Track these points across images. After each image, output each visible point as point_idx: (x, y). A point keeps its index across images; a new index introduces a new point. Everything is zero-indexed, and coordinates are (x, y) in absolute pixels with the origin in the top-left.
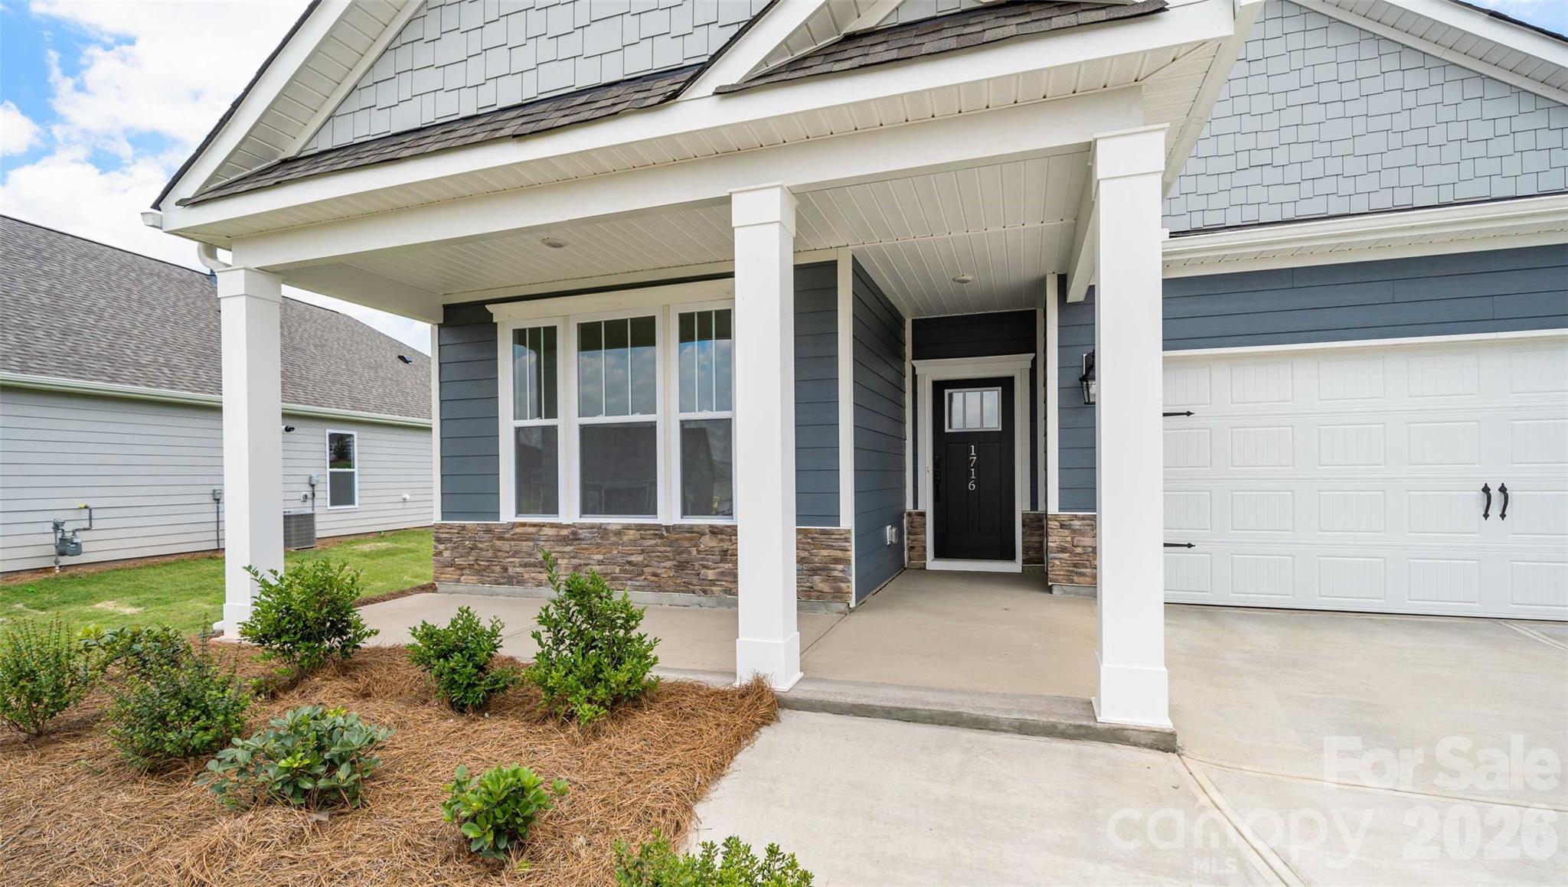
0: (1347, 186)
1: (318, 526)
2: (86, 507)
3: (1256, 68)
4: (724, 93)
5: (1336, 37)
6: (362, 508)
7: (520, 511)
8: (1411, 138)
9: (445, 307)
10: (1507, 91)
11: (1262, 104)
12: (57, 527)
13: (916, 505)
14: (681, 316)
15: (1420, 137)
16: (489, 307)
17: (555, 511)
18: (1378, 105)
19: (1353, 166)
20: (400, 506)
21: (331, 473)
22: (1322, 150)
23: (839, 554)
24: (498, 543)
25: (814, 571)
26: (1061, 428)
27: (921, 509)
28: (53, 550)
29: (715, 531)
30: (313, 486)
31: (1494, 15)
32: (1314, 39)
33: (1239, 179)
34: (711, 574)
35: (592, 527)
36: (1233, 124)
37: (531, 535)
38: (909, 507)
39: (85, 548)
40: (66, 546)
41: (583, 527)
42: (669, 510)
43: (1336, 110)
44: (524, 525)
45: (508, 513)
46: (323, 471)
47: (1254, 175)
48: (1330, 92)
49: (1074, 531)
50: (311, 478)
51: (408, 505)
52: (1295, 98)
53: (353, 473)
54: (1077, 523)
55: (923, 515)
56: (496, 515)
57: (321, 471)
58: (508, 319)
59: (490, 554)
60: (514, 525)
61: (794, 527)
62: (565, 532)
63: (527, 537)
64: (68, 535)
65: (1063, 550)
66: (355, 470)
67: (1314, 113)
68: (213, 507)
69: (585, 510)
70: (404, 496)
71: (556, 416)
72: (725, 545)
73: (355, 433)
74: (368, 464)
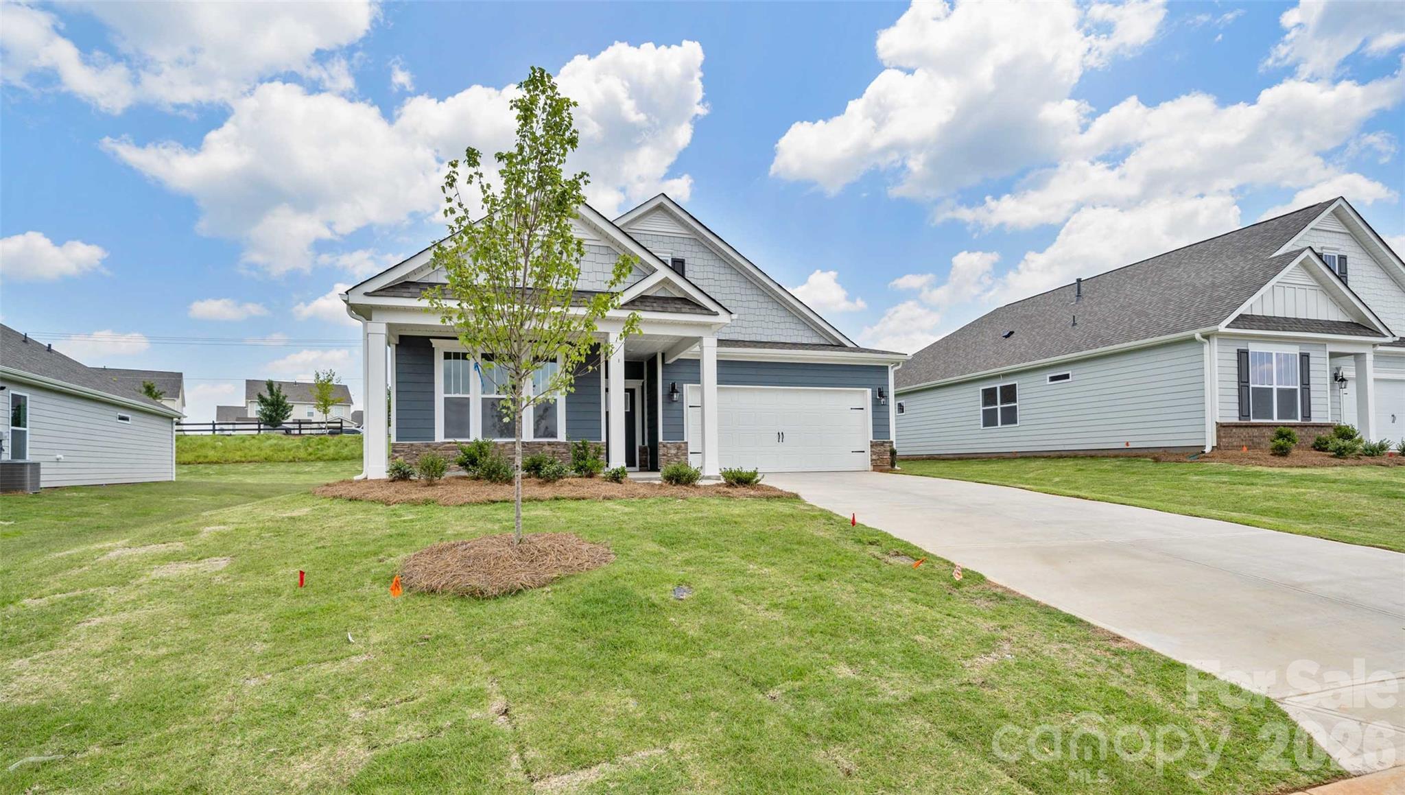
0: (743, 331)
1: (42, 478)
3: (717, 283)
7: (447, 436)
8: (760, 318)
15: (762, 318)
16: (431, 340)
17: (468, 435)
20: (54, 465)
21: (13, 431)
24: (434, 452)
26: (663, 410)
29: (549, 444)
31: (779, 285)
37: (454, 448)
41: (483, 443)
42: (528, 436)
44: (450, 443)
45: (439, 436)
46: (8, 429)
50: (1, 434)
51: (61, 465)
53: (25, 431)
56: (433, 438)
57: (6, 429)
58: (440, 347)
60: (445, 443)
63: (451, 449)
65: (664, 455)
66: (27, 429)
69: (484, 435)
70: (58, 456)
71: (468, 393)
72: (555, 449)
73: (28, 395)
74: (37, 425)
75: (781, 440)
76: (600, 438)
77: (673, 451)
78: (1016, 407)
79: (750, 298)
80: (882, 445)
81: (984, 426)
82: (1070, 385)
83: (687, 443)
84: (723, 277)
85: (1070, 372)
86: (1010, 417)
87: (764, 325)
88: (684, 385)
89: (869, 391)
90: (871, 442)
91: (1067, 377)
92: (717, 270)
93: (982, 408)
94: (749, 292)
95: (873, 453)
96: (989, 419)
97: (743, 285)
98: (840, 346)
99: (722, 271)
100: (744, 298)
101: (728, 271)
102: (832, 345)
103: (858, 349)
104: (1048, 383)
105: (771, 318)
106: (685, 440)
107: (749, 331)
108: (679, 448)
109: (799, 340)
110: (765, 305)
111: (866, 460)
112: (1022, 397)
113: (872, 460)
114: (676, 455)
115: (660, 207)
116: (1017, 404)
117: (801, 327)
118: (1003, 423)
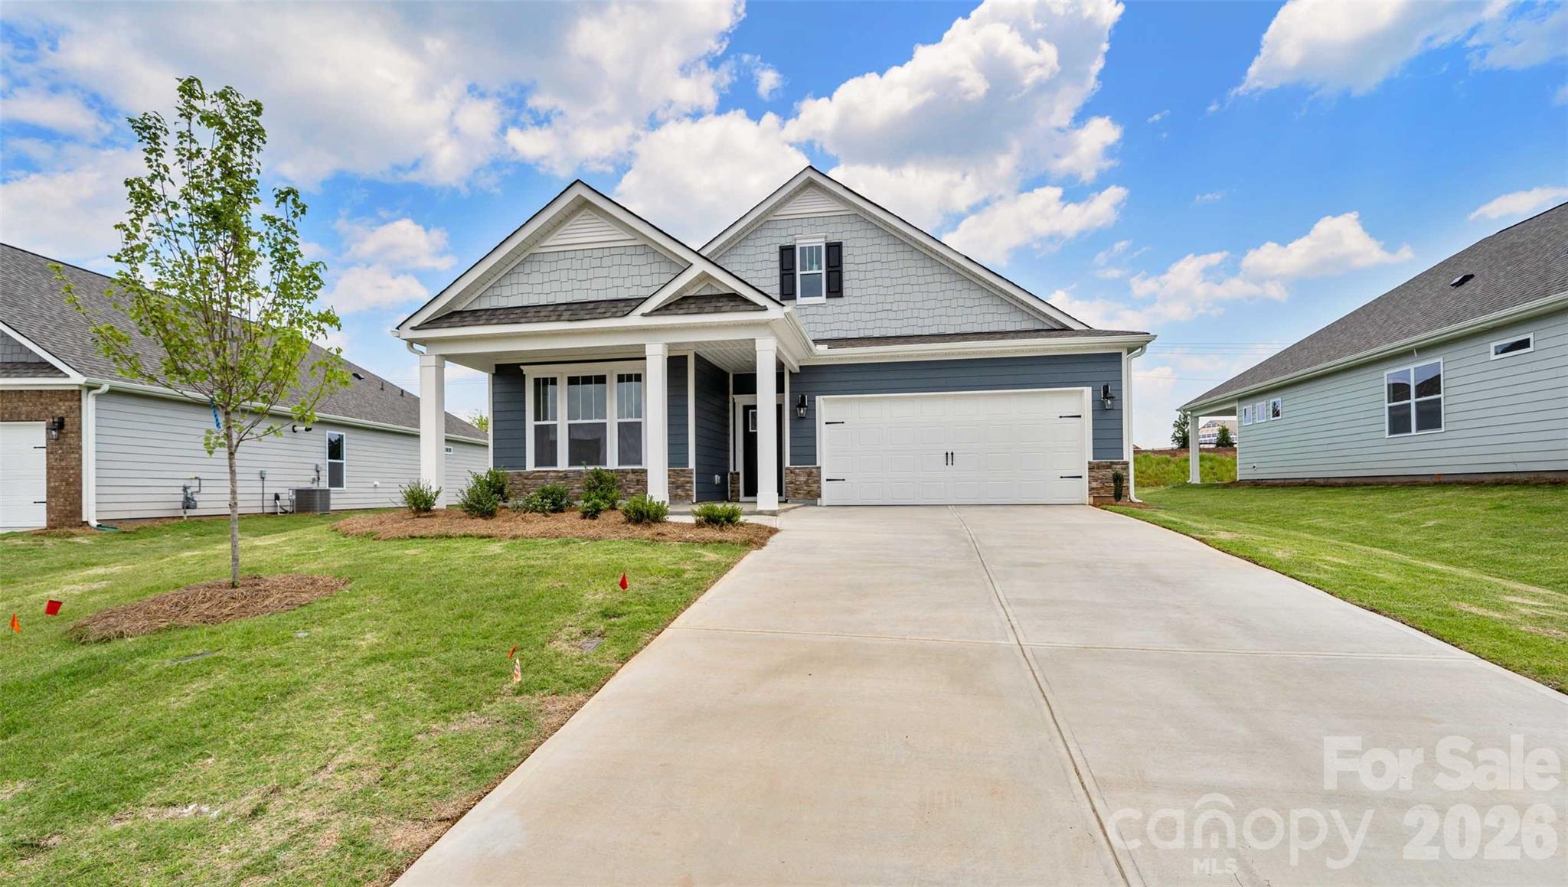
0: (920, 322)
1: (332, 502)
2: (196, 478)
4: (643, 315)
5: (915, 256)
6: (350, 490)
7: (536, 465)
8: (944, 304)
9: (497, 366)
10: (977, 287)
11: (887, 282)
12: (185, 489)
13: (735, 469)
14: (619, 376)
15: (947, 303)
16: (522, 367)
17: (555, 465)
18: (932, 288)
19: (924, 314)
20: (372, 490)
21: (330, 463)
22: (911, 305)
23: (688, 479)
24: (525, 481)
25: (678, 487)
26: (791, 428)
27: (737, 471)
28: (180, 505)
29: (634, 472)
30: (318, 472)
31: (967, 258)
32: (907, 256)
33: (879, 315)
34: (632, 491)
35: (574, 471)
36: (875, 290)
37: (543, 476)
38: (731, 470)
39: (199, 505)
40: (188, 503)
41: (570, 471)
42: (612, 462)
43: (916, 288)
44: (539, 472)
45: (530, 465)
46: (324, 462)
47: (884, 315)
48: (914, 280)
49: (796, 475)
50: (317, 466)
51: (378, 490)
52: (900, 281)
53: (342, 464)
54: (797, 471)
55: (738, 474)
56: (524, 467)
57: (323, 461)
58: (531, 373)
59: (521, 487)
60: (534, 472)
61: (667, 469)
62: (561, 474)
63: (542, 478)
64: (189, 496)
65: (792, 483)
66: (344, 462)
67: (908, 289)
68: (260, 484)
69: (571, 464)
70: (376, 483)
71: (556, 420)
72: (639, 477)
73: (344, 434)
74: (352, 458)
75: (950, 462)
76: (686, 464)
77: (803, 478)
78: (1440, 399)
79: (929, 279)
80: (1109, 467)
81: (1390, 433)
82: (1529, 358)
83: (820, 468)
84: (892, 257)
85: (1530, 336)
86: (1430, 418)
87: (950, 312)
88: (817, 397)
89: (1088, 391)
90: (1089, 463)
91: (1525, 344)
92: (884, 249)
93: (1387, 405)
94: (928, 271)
95: (1092, 479)
96: (1399, 423)
97: (920, 264)
98: (1065, 330)
99: (891, 249)
100: (921, 280)
101: (900, 248)
102: (1055, 330)
103: (1090, 332)
104: (1493, 357)
105: (961, 302)
106: (818, 465)
107: (928, 322)
108: (810, 474)
109: (1002, 328)
110: (952, 286)
111: (1081, 489)
112: (1449, 383)
113: (1091, 489)
114: (806, 483)
115: (810, 184)
116: (1441, 396)
117: (1002, 309)
118: (1419, 428)
